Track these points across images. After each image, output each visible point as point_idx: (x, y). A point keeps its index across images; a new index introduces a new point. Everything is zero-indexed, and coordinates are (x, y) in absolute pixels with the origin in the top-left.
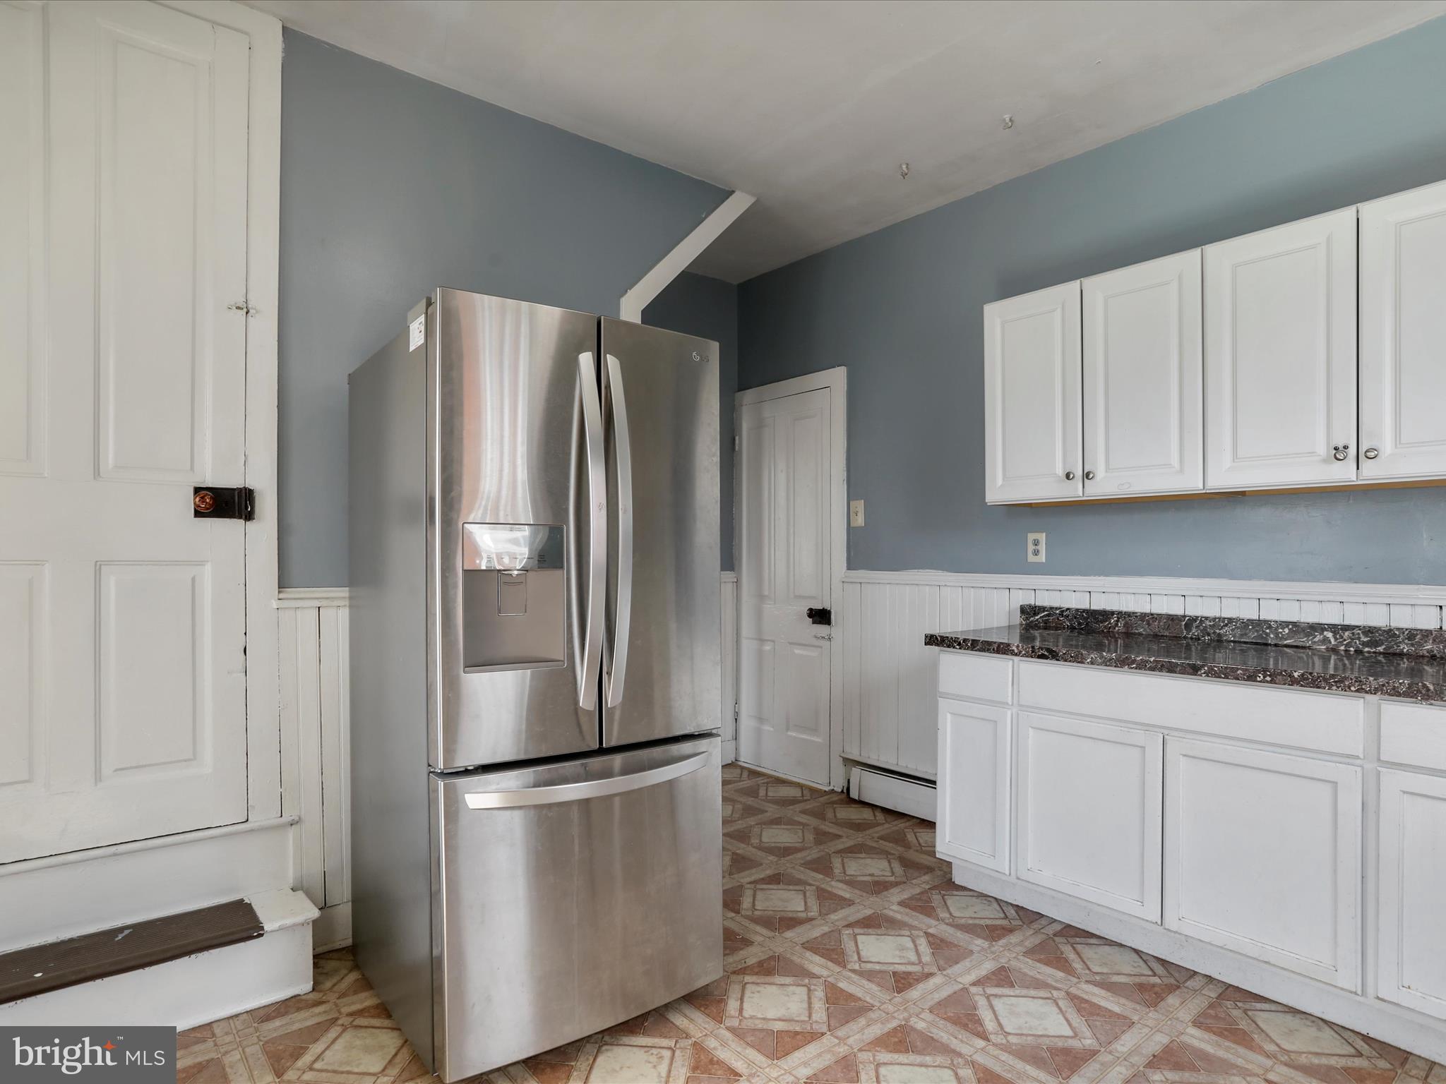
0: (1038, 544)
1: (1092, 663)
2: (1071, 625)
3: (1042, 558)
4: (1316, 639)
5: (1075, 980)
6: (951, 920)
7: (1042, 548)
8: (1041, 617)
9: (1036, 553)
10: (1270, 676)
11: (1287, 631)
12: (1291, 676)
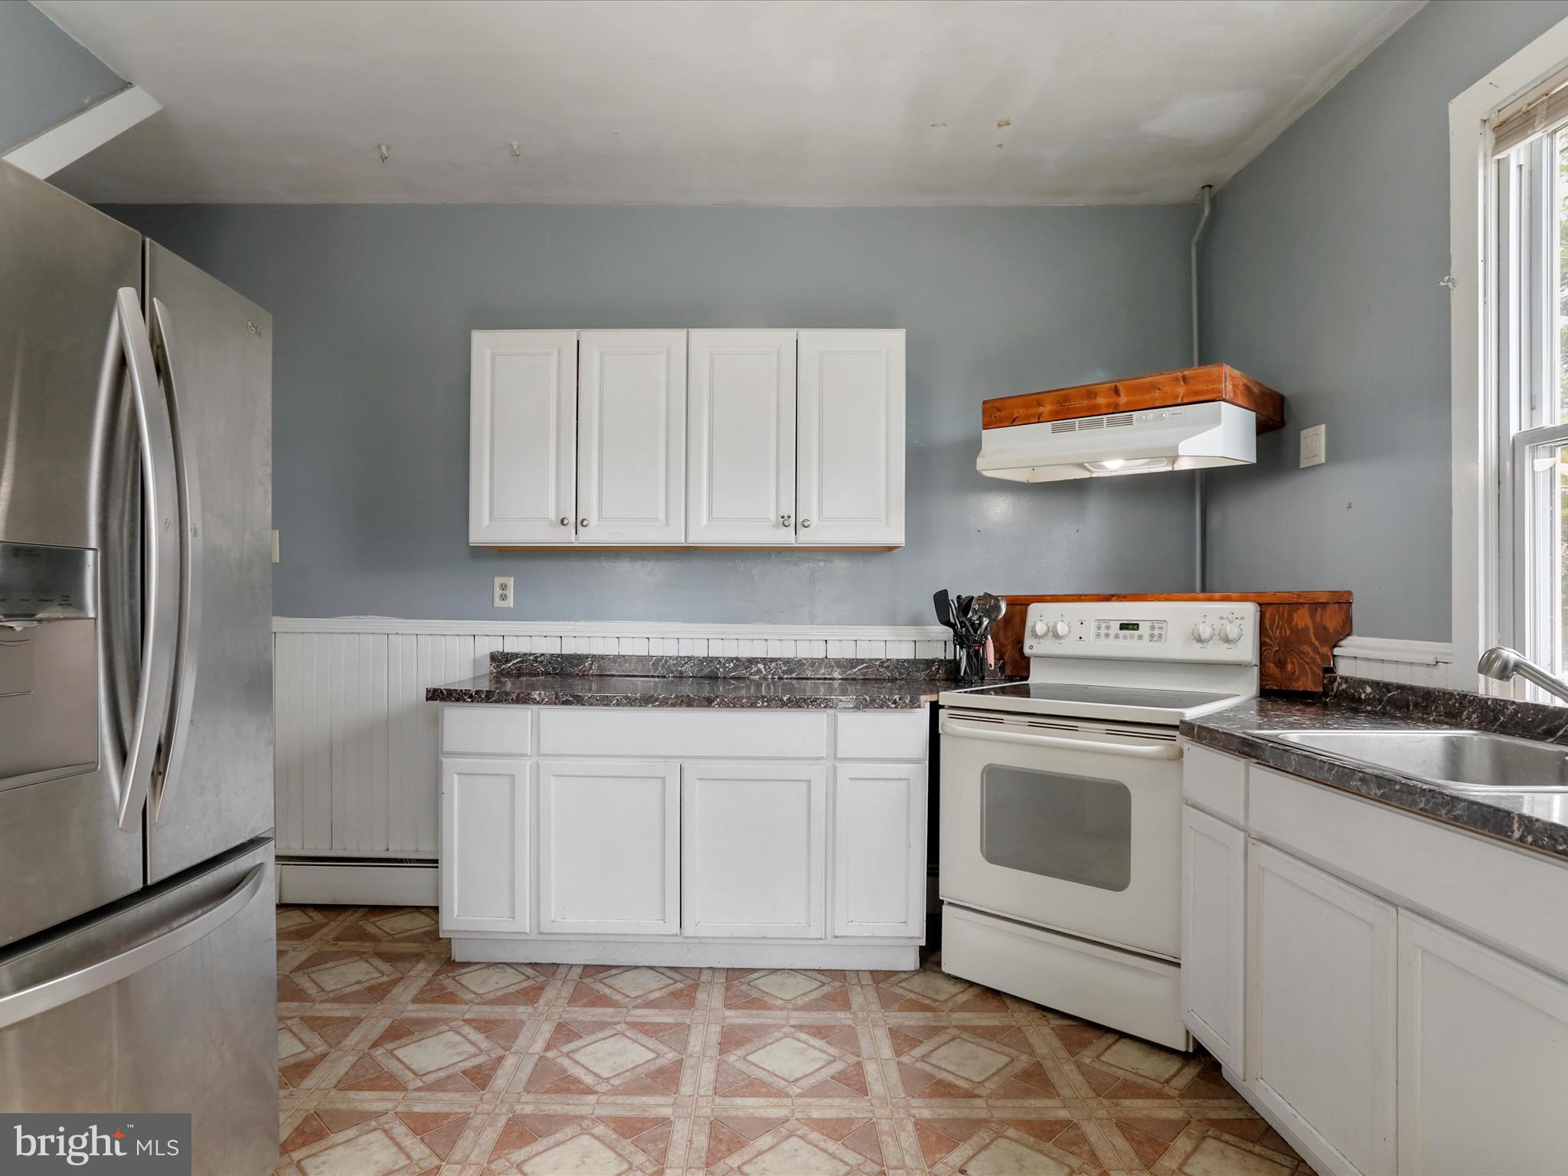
0: (505, 587)
1: (618, 705)
2: (546, 670)
3: (510, 603)
4: (752, 671)
5: (625, 1010)
6: (480, 999)
7: (510, 592)
8: (513, 664)
9: (504, 597)
10: (766, 701)
11: (732, 665)
12: (781, 700)
